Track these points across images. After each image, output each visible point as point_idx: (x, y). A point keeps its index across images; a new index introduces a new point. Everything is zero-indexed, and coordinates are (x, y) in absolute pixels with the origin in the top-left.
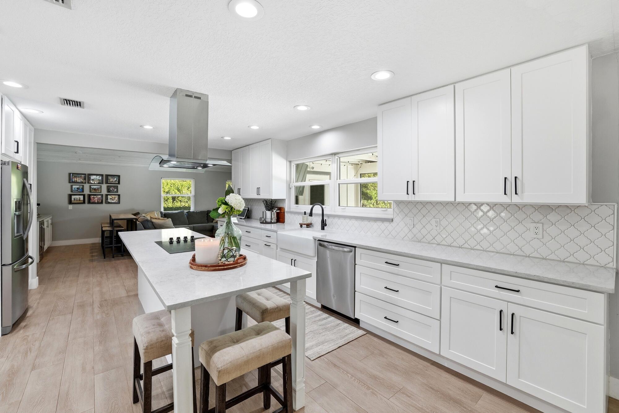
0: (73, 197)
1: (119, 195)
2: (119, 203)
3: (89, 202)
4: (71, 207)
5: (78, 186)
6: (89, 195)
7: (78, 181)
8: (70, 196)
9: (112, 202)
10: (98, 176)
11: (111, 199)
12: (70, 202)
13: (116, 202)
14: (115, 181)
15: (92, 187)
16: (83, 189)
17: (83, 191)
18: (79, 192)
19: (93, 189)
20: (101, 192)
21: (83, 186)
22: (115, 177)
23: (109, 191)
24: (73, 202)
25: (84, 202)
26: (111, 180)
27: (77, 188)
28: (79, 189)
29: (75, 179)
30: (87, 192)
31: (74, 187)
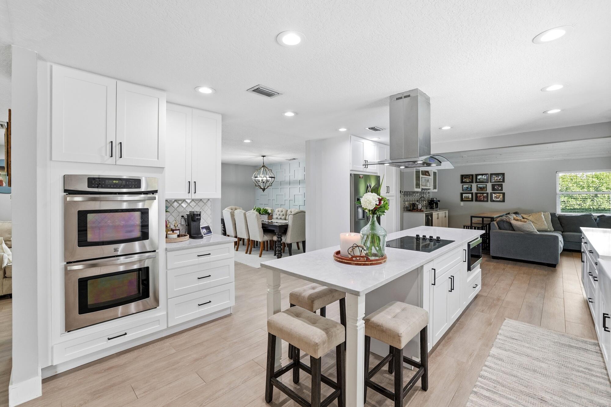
0: (464, 195)
1: (504, 194)
2: (504, 201)
3: (476, 200)
4: (462, 204)
5: (467, 186)
6: (476, 194)
7: (467, 181)
8: (462, 194)
9: (497, 200)
10: (484, 176)
11: (496, 197)
12: (462, 200)
13: (501, 200)
14: (500, 179)
15: (478, 186)
16: (471, 188)
17: (471, 190)
18: (469, 191)
19: (479, 188)
20: (486, 191)
21: (471, 185)
22: (500, 175)
23: (493, 189)
24: (464, 200)
25: (472, 200)
26: (495, 179)
27: (467, 188)
28: (468, 188)
29: (465, 180)
30: (474, 190)
31: (464, 186)
